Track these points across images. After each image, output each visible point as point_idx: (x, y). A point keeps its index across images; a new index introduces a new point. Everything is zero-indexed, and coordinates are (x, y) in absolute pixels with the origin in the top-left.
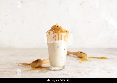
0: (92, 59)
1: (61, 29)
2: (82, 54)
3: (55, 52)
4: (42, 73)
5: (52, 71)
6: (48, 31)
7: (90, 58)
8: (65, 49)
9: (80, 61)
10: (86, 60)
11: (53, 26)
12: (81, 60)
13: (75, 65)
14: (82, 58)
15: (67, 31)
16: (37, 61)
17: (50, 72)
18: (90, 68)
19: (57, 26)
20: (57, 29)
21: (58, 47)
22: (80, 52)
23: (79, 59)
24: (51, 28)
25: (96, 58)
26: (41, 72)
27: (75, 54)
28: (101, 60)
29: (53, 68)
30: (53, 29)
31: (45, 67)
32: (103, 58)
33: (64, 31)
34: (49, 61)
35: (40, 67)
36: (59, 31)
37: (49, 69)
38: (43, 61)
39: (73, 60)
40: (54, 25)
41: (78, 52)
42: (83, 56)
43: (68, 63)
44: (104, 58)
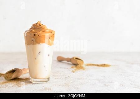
0: (90, 67)
1: (43, 28)
2: (78, 60)
3: (36, 59)
4: (18, 88)
5: (32, 84)
6: (27, 31)
7: (88, 65)
8: (49, 55)
9: (73, 70)
10: (82, 68)
11: (33, 24)
12: (75, 68)
13: (65, 76)
14: (77, 66)
15: (52, 31)
16: (13, 71)
17: (29, 86)
18: (84, 79)
19: (38, 24)
20: (39, 29)
21: (40, 52)
22: (75, 58)
23: (73, 67)
24: (30, 27)
25: (95, 65)
26: (16, 86)
27: (69, 60)
28: (102, 68)
29: (33, 80)
30: (34, 29)
31: (24, 78)
32: (104, 65)
33: (47, 31)
34: (28, 71)
35: (17, 79)
36: (40, 31)
37: (28, 82)
38: (22, 71)
39: (65, 68)
40: (35, 23)
41: (73, 58)
42: (78, 63)
43: (57, 73)
44: (106, 65)
